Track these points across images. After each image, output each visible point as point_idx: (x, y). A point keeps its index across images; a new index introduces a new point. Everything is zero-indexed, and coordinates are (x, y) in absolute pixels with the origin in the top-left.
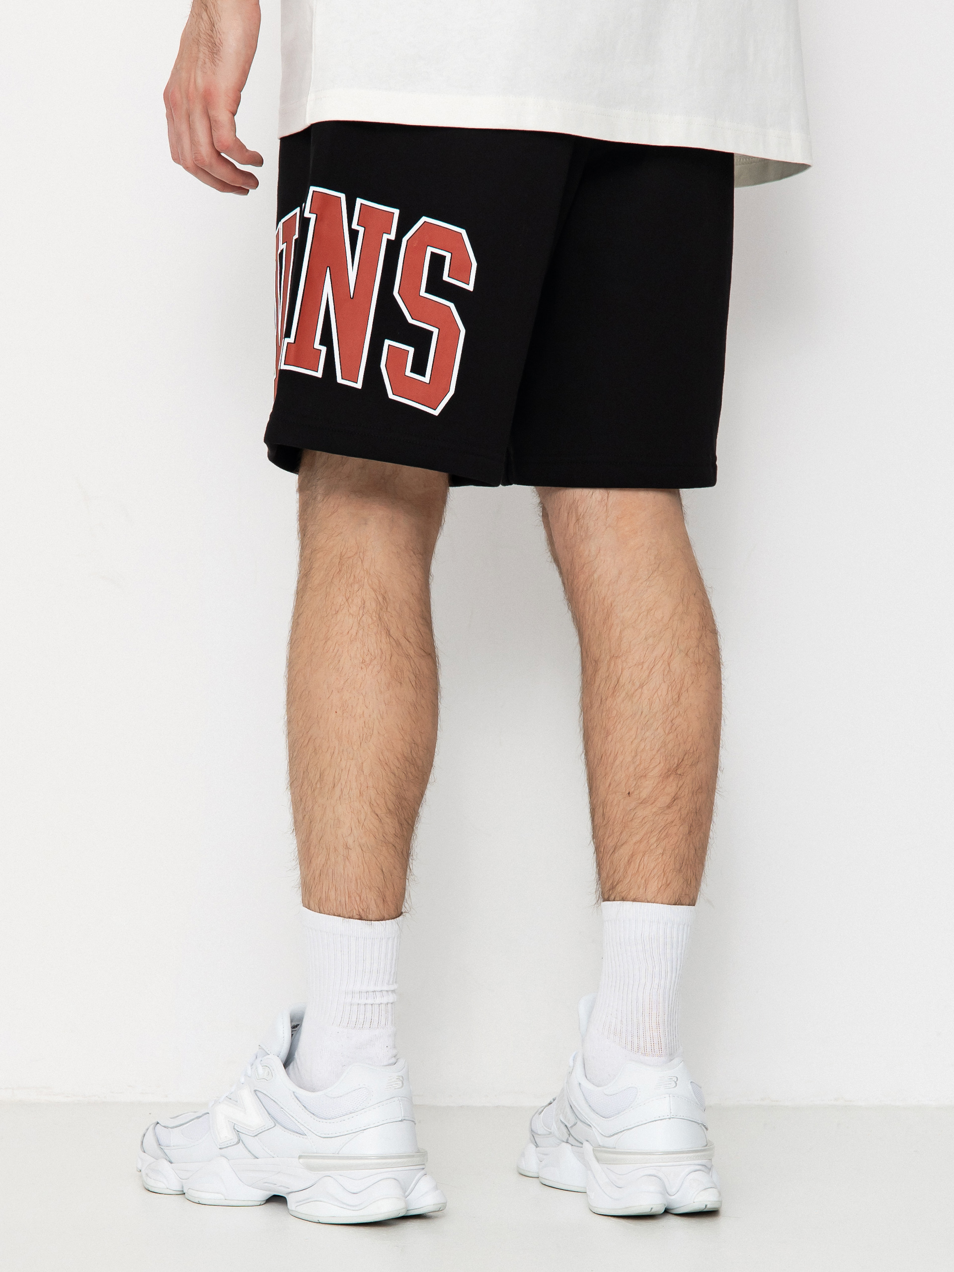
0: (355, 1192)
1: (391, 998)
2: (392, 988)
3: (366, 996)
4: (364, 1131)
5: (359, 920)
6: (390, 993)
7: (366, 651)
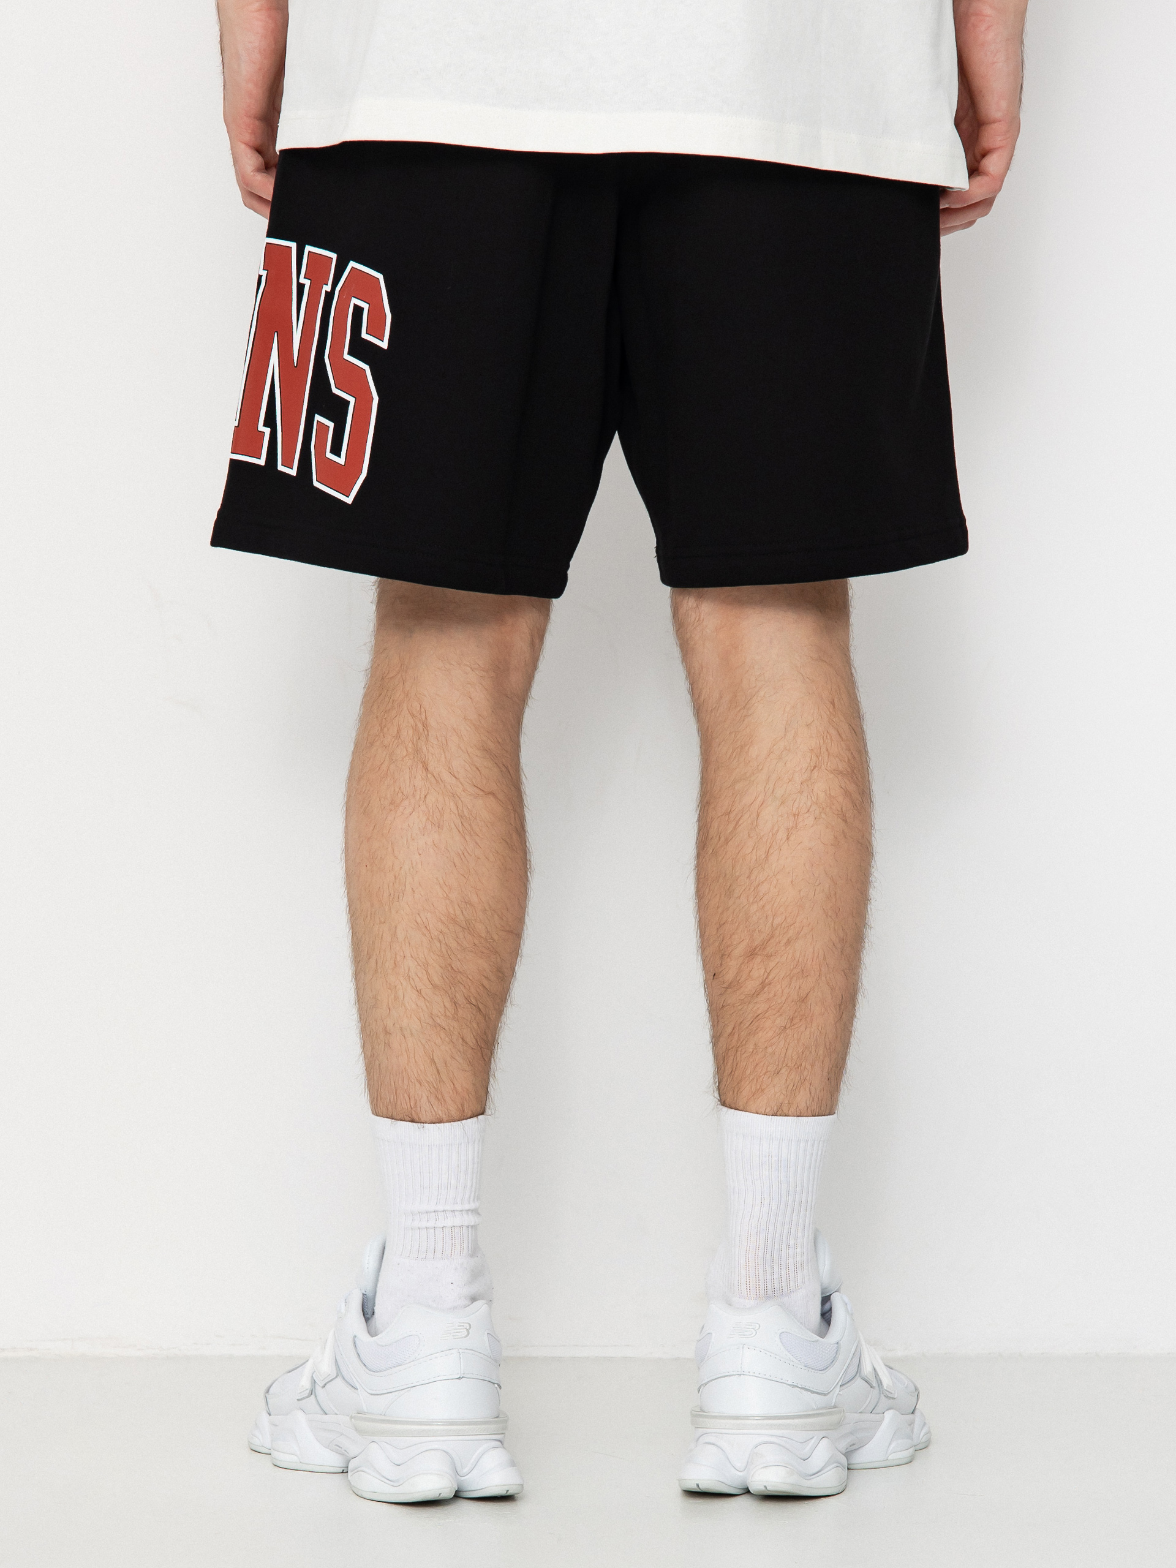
0: (398, 1463)
1: (471, 1220)
2: (473, 1206)
3: (426, 1217)
4: (412, 1389)
5: (410, 1123)
6: (470, 1213)
7: (397, 790)
